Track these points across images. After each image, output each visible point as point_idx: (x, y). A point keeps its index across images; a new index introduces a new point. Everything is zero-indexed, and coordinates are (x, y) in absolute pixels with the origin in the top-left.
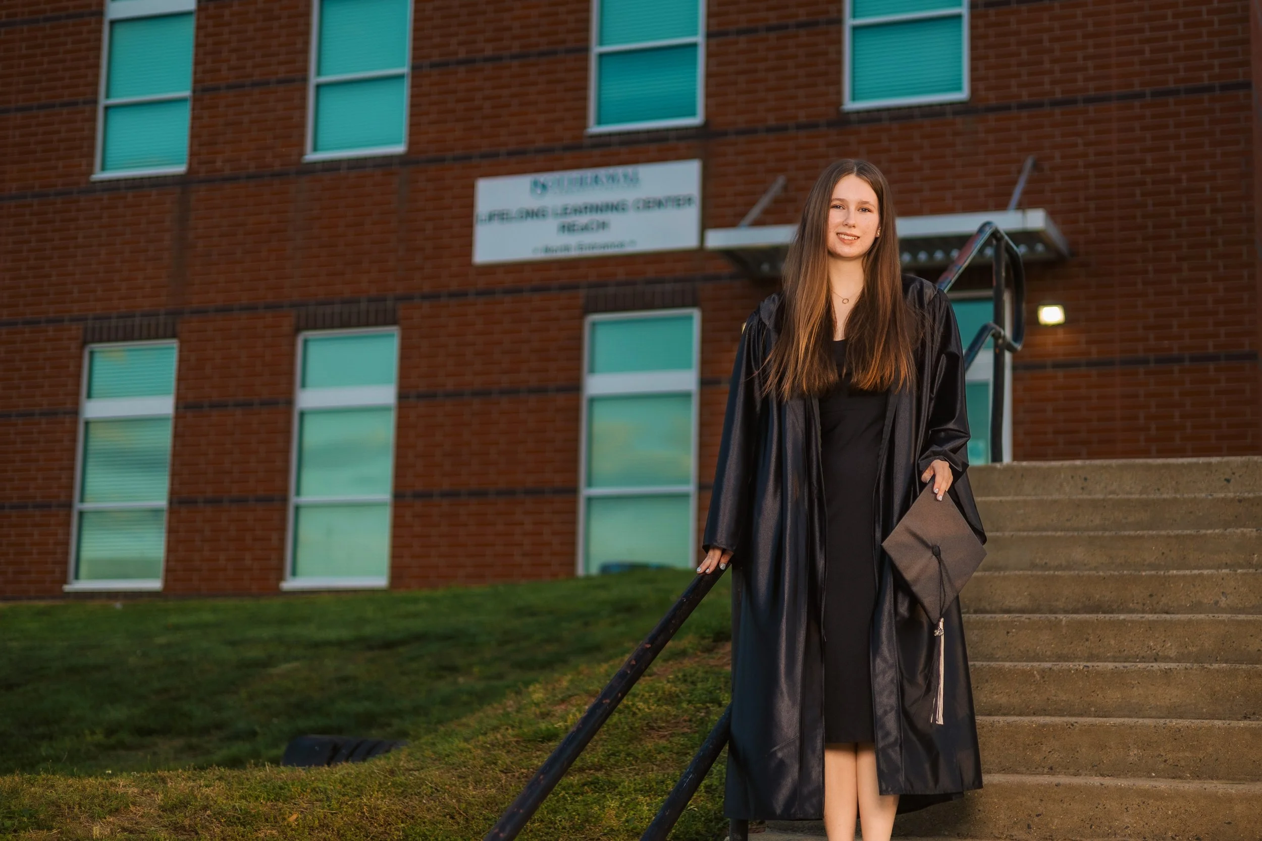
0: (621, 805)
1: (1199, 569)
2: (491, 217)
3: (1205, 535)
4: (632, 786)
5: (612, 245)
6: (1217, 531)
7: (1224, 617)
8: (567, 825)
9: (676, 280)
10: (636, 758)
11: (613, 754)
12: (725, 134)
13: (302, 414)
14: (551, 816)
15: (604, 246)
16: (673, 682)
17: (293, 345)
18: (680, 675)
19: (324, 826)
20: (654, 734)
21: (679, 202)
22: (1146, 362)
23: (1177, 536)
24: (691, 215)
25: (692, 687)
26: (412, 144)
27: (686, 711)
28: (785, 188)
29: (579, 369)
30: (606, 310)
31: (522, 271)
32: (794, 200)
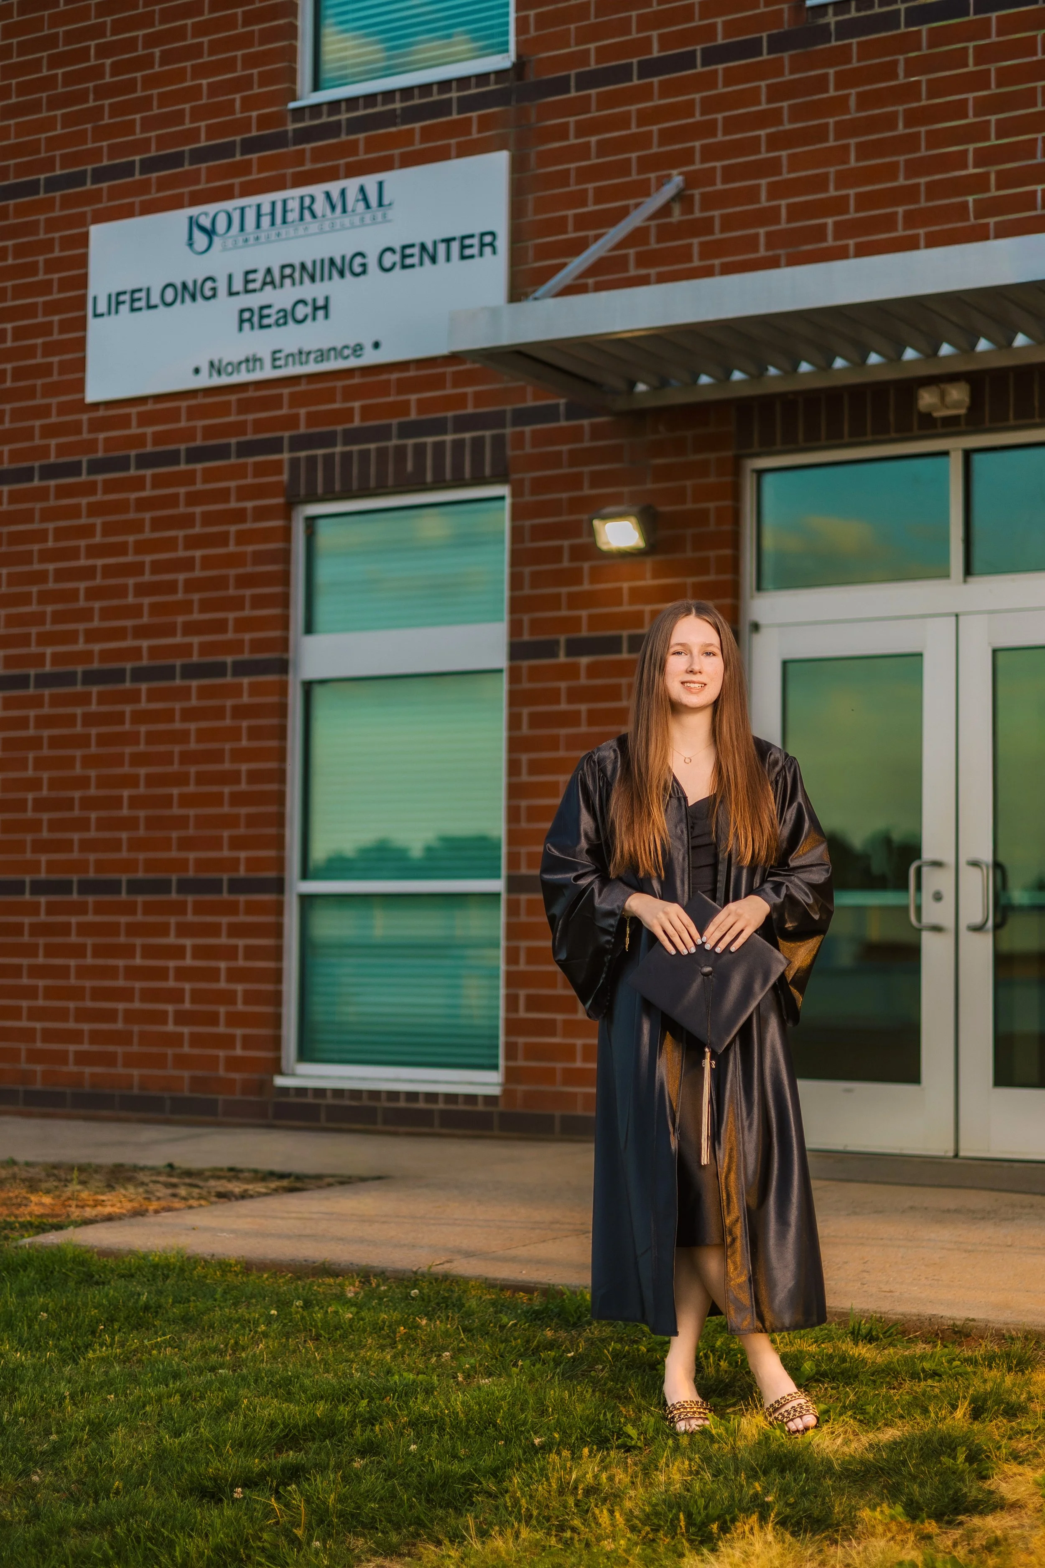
2: (116, 302)
5: (338, 352)
9: (463, 424)
12: (562, 86)
15: (322, 355)
21: (468, 246)
24: (495, 273)
28: (681, 197)
29: (284, 622)
30: (330, 496)
31: (173, 415)
32: (705, 227)
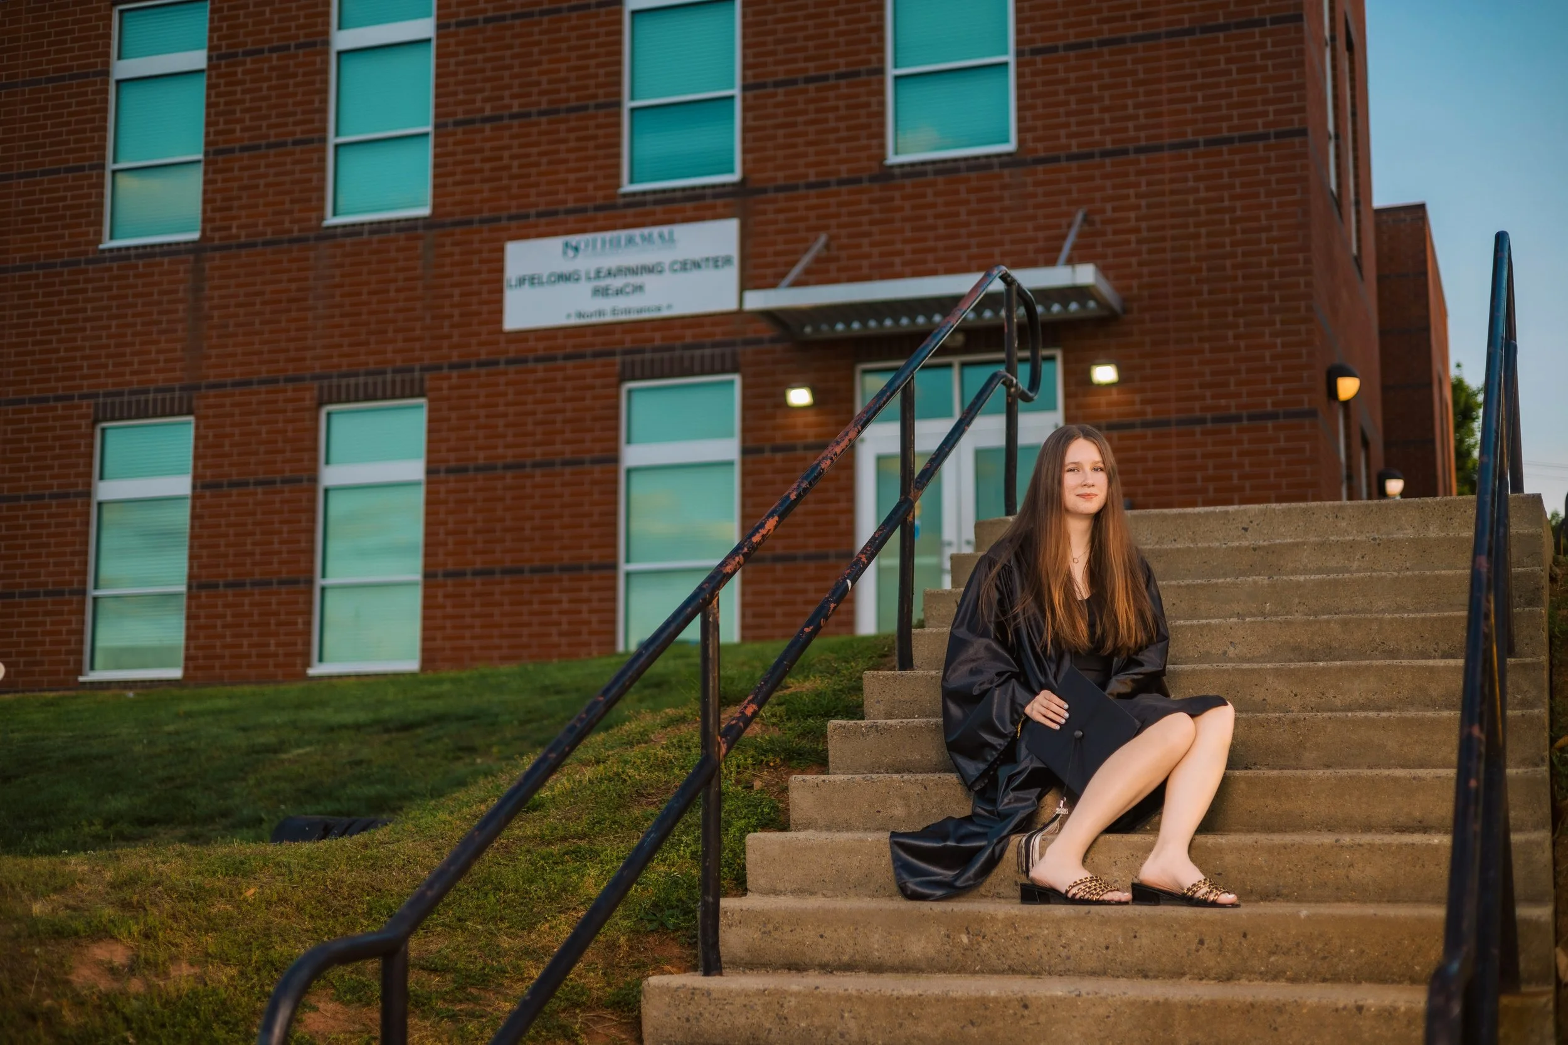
0: (601, 873)
1: (1206, 618)
2: (521, 281)
3: (1216, 584)
4: (615, 854)
5: (649, 310)
6: (1228, 580)
7: (1229, 666)
8: (543, 894)
9: (715, 345)
10: (622, 826)
11: (598, 822)
12: (764, 191)
13: (326, 491)
14: (526, 886)
15: (640, 311)
16: (667, 748)
17: (316, 419)
18: (675, 741)
19: (283, 900)
20: (643, 801)
21: (717, 262)
22: (1202, 421)
23: (1188, 586)
24: (731, 275)
25: (686, 752)
26: (435, 206)
27: (678, 776)
28: (827, 246)
29: (616, 439)
30: (643, 377)
31: (555, 338)
32: (837, 259)
